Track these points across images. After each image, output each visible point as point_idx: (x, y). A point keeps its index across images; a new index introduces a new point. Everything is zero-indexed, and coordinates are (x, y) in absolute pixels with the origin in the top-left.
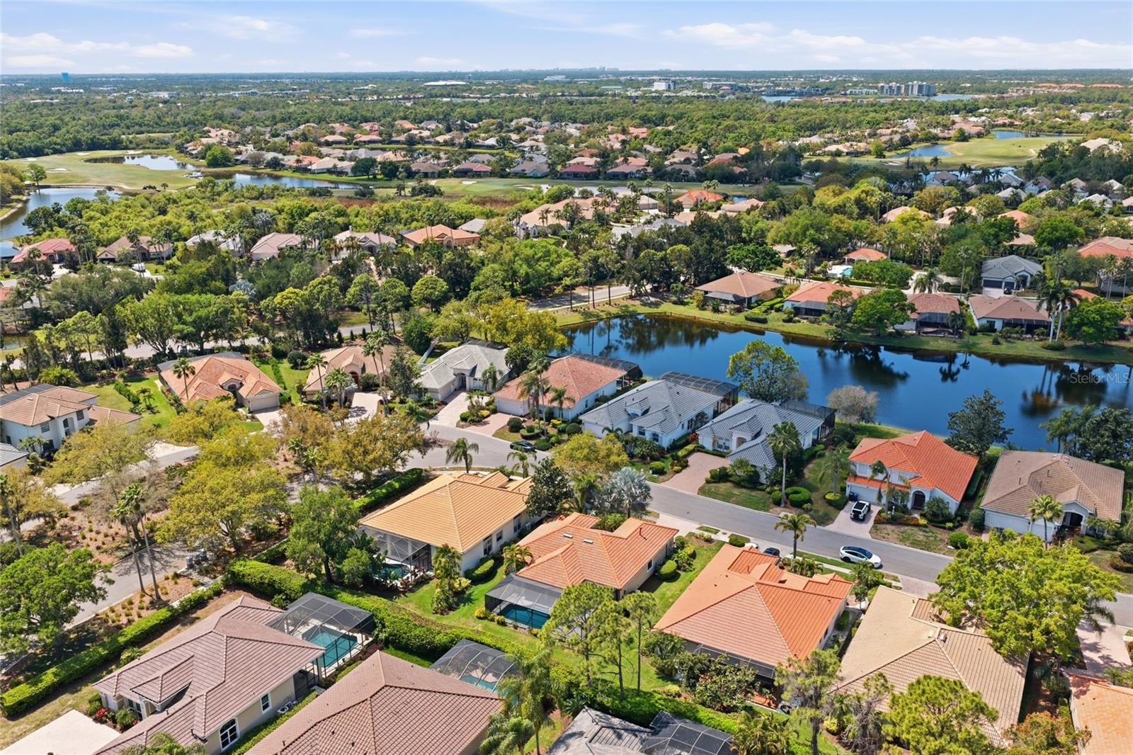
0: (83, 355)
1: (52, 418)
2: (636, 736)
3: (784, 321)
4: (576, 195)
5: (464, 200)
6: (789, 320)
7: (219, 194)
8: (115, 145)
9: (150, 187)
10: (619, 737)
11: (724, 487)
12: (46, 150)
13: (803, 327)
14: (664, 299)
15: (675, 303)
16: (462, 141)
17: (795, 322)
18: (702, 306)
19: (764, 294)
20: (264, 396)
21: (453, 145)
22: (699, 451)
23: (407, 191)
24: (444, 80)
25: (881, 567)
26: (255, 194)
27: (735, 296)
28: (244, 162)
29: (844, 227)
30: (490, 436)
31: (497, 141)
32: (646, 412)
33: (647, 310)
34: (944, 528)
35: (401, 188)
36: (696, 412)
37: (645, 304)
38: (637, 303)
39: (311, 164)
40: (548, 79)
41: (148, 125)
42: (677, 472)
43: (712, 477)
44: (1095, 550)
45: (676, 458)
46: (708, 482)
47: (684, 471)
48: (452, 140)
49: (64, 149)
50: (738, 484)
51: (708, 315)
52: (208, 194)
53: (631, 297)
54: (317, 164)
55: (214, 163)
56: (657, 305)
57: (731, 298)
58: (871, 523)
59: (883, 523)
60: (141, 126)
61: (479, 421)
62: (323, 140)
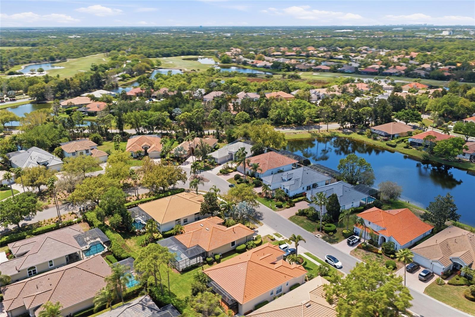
0: (109, 130)
1: (76, 151)
2: (152, 311)
3: (405, 148)
4: (356, 81)
5: (306, 81)
6: (407, 147)
7: (214, 74)
8: (196, 54)
9: (194, 70)
10: (144, 309)
11: (302, 218)
12: (172, 55)
13: (413, 151)
14: (355, 131)
15: (358, 134)
16: (328, 56)
17: (410, 148)
18: (369, 137)
19: (402, 134)
20: (155, 153)
21: (325, 58)
22: (305, 200)
23: (287, 77)
24: (346, 29)
25: (341, 268)
26: (227, 75)
27: (385, 133)
28: (235, 62)
29: (466, 105)
30: (226, 180)
31: (343, 57)
32: (290, 179)
33: (344, 135)
34: (389, 257)
35: (284, 75)
36: (313, 183)
37: (344, 133)
38: (341, 132)
39: (257, 64)
40: (394, 29)
41: (213, 47)
42: (287, 208)
43: (299, 213)
44: (463, 285)
45: (291, 202)
46: (297, 215)
47: (291, 208)
48: (324, 55)
49: (178, 55)
50: (308, 218)
51: (370, 141)
52: (210, 74)
53: (339, 129)
54: (260, 64)
55: (224, 62)
56: (349, 133)
57: (383, 134)
58: (356, 247)
59: (361, 248)
60: (210, 47)
61: (227, 174)
62: (272, 54)
